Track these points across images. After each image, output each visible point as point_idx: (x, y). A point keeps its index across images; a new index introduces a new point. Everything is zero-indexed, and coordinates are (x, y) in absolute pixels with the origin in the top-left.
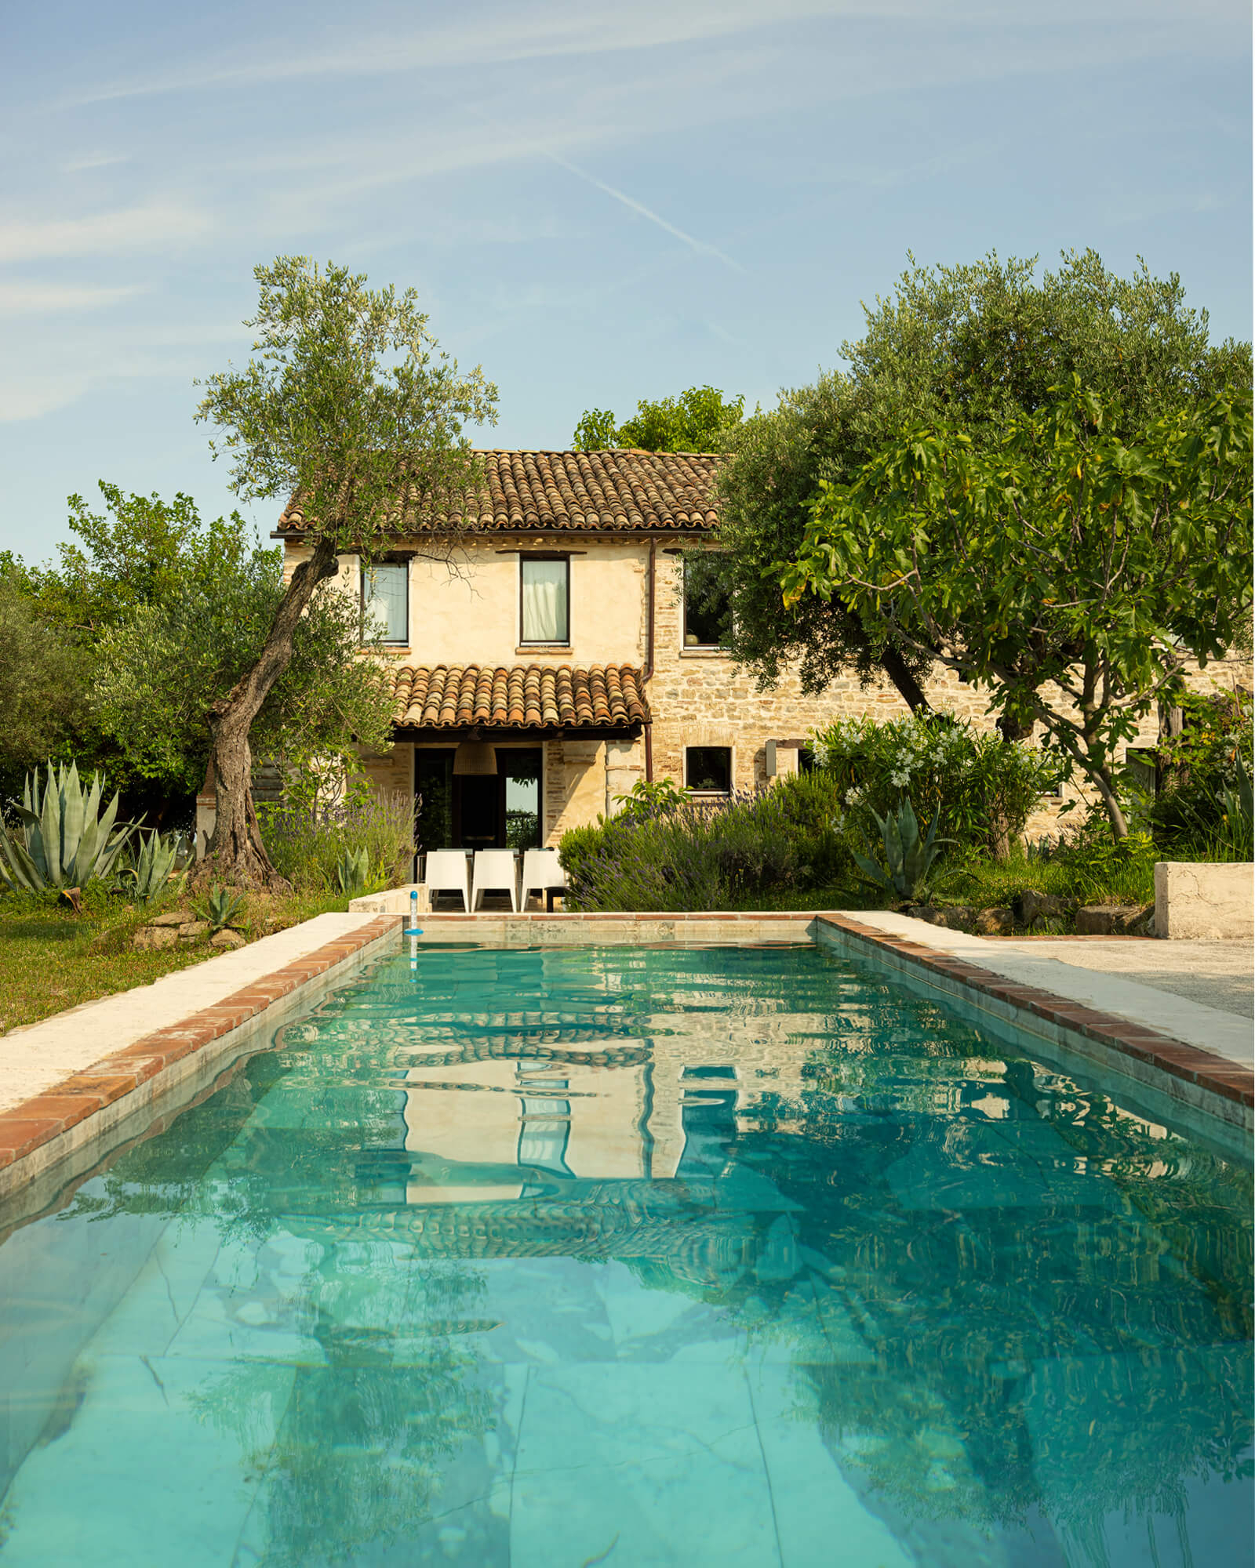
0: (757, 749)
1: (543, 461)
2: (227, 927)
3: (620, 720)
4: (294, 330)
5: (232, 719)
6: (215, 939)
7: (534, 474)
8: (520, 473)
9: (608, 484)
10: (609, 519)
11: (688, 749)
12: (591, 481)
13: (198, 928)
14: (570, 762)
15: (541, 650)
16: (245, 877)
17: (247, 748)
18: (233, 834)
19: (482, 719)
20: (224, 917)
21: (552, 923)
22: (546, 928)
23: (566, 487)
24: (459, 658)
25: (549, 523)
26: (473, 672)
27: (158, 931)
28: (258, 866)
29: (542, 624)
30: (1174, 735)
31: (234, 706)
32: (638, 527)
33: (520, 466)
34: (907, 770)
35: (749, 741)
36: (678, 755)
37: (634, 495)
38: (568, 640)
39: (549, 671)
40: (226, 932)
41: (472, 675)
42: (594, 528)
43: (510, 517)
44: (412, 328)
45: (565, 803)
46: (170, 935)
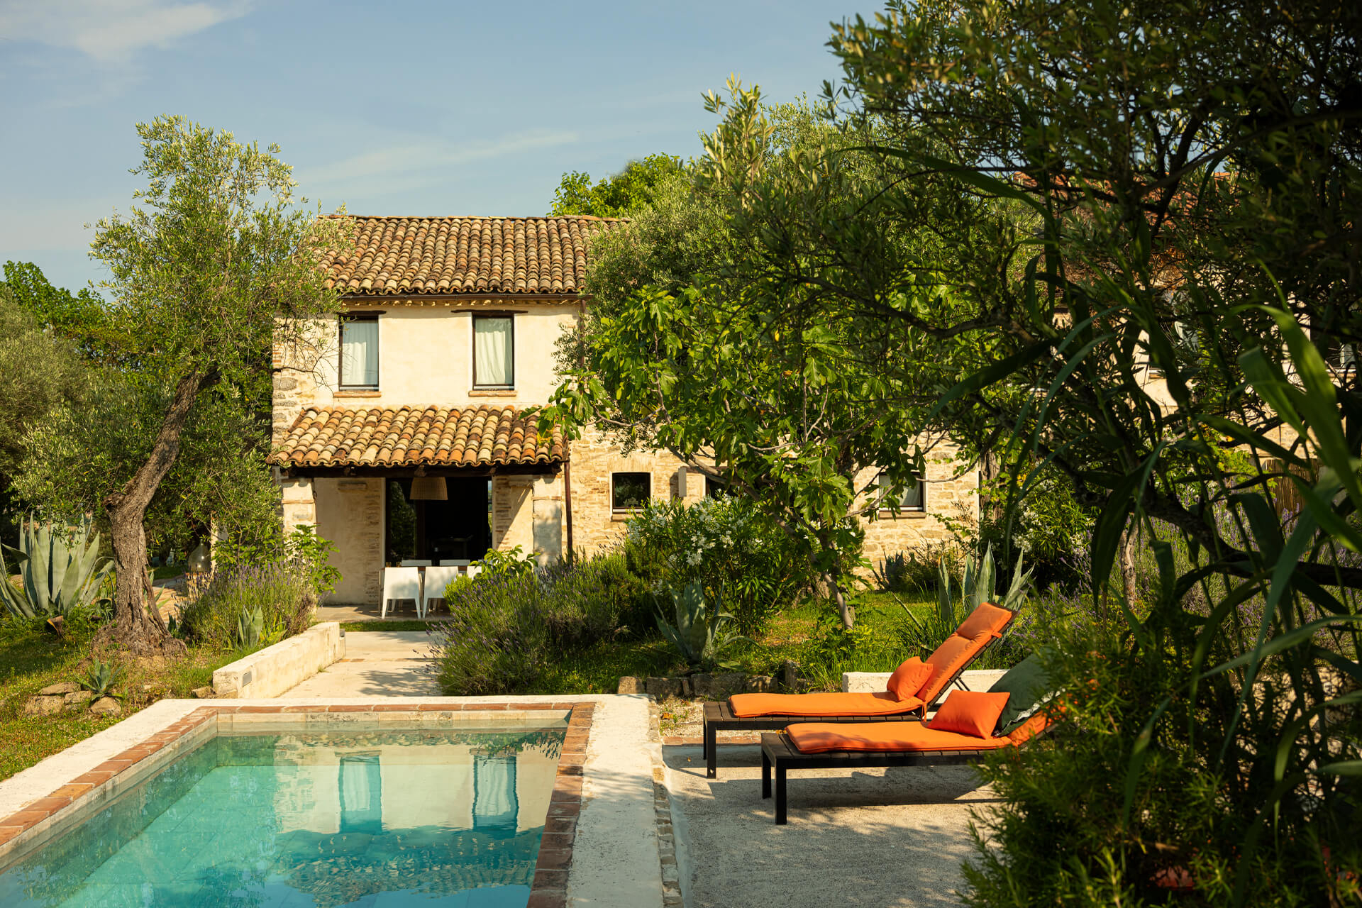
0: (671, 474)
1: (509, 226)
2: (108, 694)
3: (542, 459)
4: (171, 181)
5: (125, 510)
6: (94, 708)
7: (498, 239)
8: (487, 238)
9: (557, 249)
10: (546, 284)
11: (614, 475)
12: (544, 245)
13: (80, 697)
14: (515, 486)
15: (490, 393)
16: (141, 644)
17: (142, 532)
18: (130, 604)
19: (426, 460)
20: (104, 687)
21: (347, 714)
22: (341, 718)
23: (521, 252)
24: (420, 401)
25: (495, 288)
26: (431, 414)
27: (47, 699)
28: (154, 631)
29: (492, 372)
30: (993, 478)
31: (127, 498)
32: (570, 291)
33: (488, 232)
34: (700, 551)
35: (665, 468)
36: (605, 479)
37: (575, 259)
38: (511, 384)
39: (494, 412)
40: (105, 700)
41: (430, 416)
42: (532, 292)
43: (463, 282)
44: (278, 175)
45: (511, 520)
46: (57, 703)
